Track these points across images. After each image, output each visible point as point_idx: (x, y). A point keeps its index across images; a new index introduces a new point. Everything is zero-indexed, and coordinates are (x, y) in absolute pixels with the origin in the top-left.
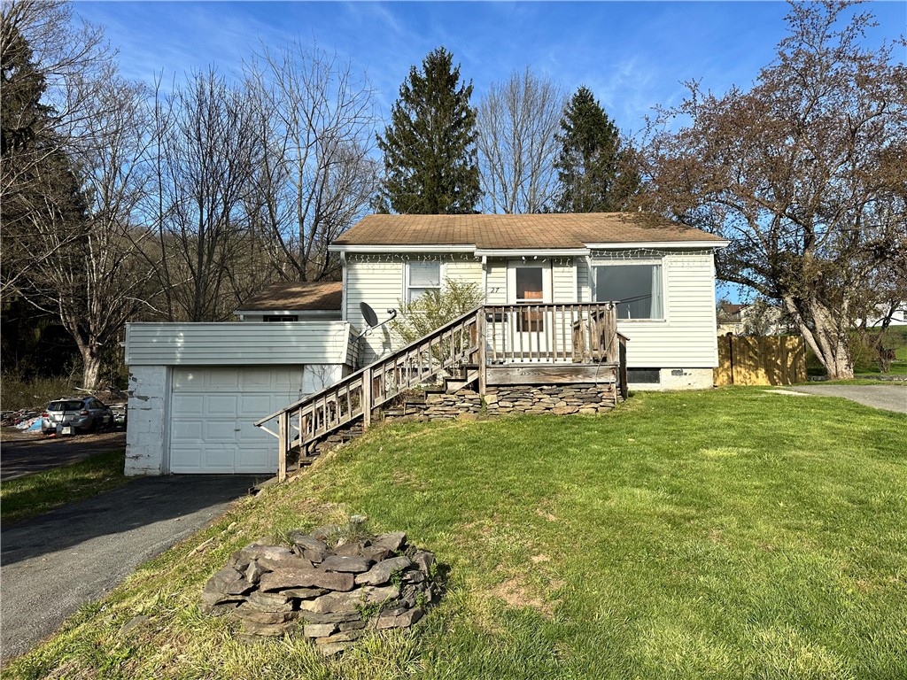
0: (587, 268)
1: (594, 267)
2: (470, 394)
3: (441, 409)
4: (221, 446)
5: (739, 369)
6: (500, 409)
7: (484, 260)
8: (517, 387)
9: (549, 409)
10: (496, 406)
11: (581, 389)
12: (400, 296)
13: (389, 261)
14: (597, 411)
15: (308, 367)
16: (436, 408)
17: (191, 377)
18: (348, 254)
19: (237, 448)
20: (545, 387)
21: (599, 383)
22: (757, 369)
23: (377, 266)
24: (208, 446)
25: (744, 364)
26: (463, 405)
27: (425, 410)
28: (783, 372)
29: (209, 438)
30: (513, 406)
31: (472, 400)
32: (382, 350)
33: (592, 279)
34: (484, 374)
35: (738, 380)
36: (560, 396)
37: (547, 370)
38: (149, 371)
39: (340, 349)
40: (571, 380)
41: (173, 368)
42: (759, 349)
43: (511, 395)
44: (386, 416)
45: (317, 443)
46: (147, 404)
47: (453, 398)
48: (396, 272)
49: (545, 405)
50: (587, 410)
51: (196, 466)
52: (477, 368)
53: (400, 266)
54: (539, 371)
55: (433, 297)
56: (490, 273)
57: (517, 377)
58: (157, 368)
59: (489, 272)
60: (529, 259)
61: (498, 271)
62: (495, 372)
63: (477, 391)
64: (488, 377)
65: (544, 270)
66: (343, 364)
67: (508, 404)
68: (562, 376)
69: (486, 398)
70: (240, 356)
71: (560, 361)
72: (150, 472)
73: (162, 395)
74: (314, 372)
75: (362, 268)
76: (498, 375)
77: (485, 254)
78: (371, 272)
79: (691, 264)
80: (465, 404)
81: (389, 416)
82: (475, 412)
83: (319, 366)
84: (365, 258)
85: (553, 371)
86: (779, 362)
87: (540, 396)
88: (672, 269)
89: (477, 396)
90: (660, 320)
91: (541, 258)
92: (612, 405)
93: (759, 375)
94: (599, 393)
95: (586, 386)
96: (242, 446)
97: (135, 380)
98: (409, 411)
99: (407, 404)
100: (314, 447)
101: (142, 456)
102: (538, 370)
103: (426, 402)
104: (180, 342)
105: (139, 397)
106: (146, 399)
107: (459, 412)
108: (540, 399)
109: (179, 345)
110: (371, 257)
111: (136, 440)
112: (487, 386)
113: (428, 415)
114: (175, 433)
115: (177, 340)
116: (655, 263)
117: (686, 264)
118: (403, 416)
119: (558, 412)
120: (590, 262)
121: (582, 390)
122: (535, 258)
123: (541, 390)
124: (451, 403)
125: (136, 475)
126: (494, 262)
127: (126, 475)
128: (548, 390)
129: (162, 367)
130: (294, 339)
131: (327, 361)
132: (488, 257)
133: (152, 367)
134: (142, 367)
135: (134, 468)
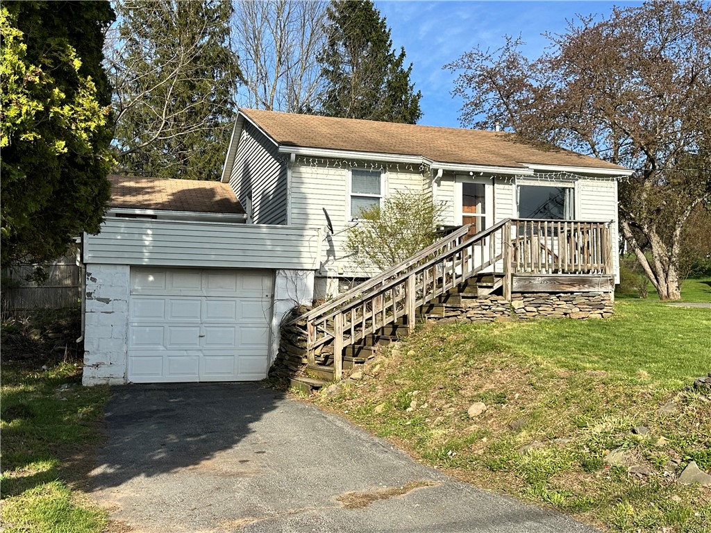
2: (500, 299)
3: (479, 312)
4: (185, 353)
6: (527, 314)
7: (440, 173)
8: (540, 294)
9: (566, 314)
11: (588, 297)
12: (343, 203)
14: (602, 316)
15: (281, 271)
16: (475, 312)
18: (298, 156)
19: (202, 355)
20: (562, 295)
21: (601, 292)
24: (171, 353)
26: (497, 309)
27: (466, 313)
29: (171, 344)
31: (503, 304)
34: (509, 282)
36: (574, 303)
37: (561, 280)
38: (111, 270)
39: (313, 255)
44: (428, 319)
46: (108, 307)
48: (341, 178)
49: (564, 310)
52: (502, 276)
53: (344, 172)
54: (554, 280)
56: (442, 186)
57: (538, 285)
58: (119, 268)
60: (477, 174)
61: (447, 185)
62: (520, 280)
63: (504, 297)
64: (514, 285)
65: (487, 187)
66: (316, 270)
67: (533, 309)
68: (572, 285)
69: (513, 303)
70: (213, 257)
72: (112, 382)
73: (126, 297)
74: (287, 278)
75: (305, 172)
76: (522, 283)
77: (441, 168)
79: (599, 189)
80: (499, 309)
81: (431, 318)
82: (509, 316)
83: (292, 271)
84: (314, 161)
85: (565, 281)
87: (559, 303)
89: (506, 301)
92: (612, 312)
94: (602, 301)
95: (592, 294)
96: (207, 353)
97: (94, 280)
98: (449, 314)
99: (446, 307)
101: (104, 364)
103: (463, 305)
104: (148, 240)
105: (99, 299)
106: (107, 301)
108: (559, 305)
110: (319, 162)
111: (96, 346)
113: (470, 317)
115: (144, 237)
116: (568, 186)
117: (595, 189)
118: (443, 318)
122: (481, 174)
124: (487, 307)
125: (96, 385)
126: (448, 176)
127: (84, 385)
128: (564, 297)
129: (125, 267)
130: (268, 242)
131: (302, 266)
132: (444, 170)
133: (113, 267)
134: (102, 266)
135: (93, 377)
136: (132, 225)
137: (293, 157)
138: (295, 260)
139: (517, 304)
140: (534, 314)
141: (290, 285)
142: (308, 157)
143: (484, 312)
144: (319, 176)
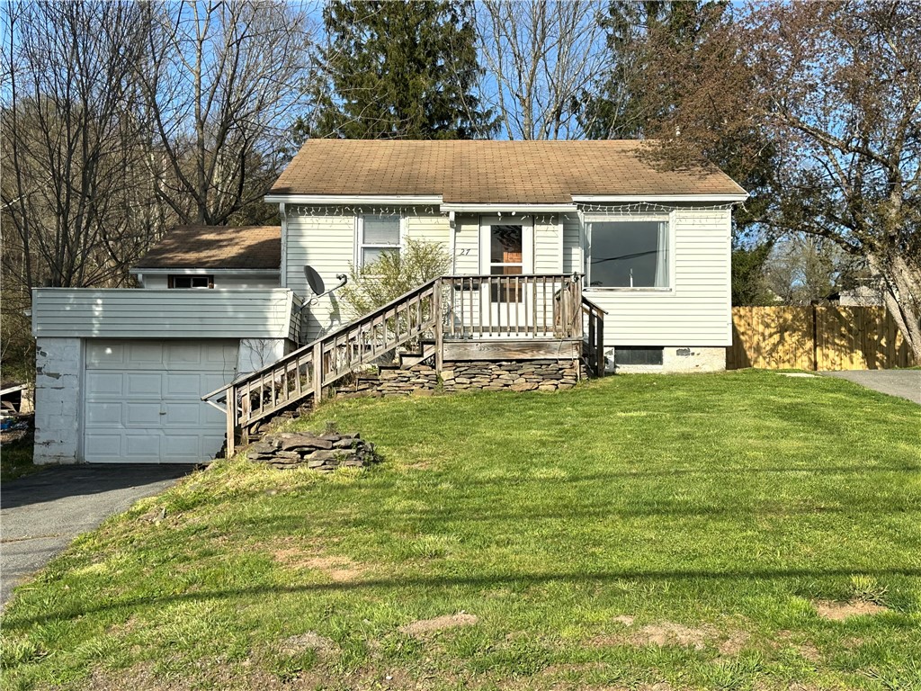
0: (579, 224)
1: (588, 223)
2: (425, 370)
3: (395, 385)
4: (144, 432)
5: (825, 351)
6: (457, 386)
7: (452, 216)
8: (475, 363)
9: (507, 386)
10: (453, 382)
11: (541, 365)
12: (351, 257)
13: (338, 214)
14: (557, 388)
15: (245, 341)
16: (389, 384)
17: (109, 351)
18: (288, 206)
19: (162, 434)
20: (504, 363)
21: (560, 360)
22: (852, 351)
23: (322, 219)
24: (130, 431)
25: (834, 344)
26: (418, 380)
27: (378, 385)
28: (888, 357)
29: (130, 422)
30: (471, 383)
31: (427, 376)
32: (329, 323)
33: (585, 238)
34: (440, 349)
35: (823, 365)
36: (519, 372)
37: (507, 346)
38: (61, 344)
39: (281, 321)
40: (533, 356)
41: (87, 341)
42: (856, 322)
43: (469, 372)
44: (338, 392)
45: (261, 425)
46: (58, 383)
47: (408, 373)
48: (346, 227)
49: (504, 382)
50: (547, 386)
51: (116, 454)
52: (433, 343)
53: (352, 220)
54: (499, 346)
55: (391, 260)
56: (460, 231)
57: (474, 352)
58: (70, 341)
59: (458, 230)
60: (506, 215)
61: (469, 229)
62: (453, 347)
63: (434, 367)
64: (446, 352)
65: (524, 228)
66: (285, 338)
67: (465, 380)
68: (522, 351)
69: (442, 374)
70: (168, 327)
71: (522, 336)
72: (62, 461)
73: (76, 372)
74: (251, 348)
75: (307, 221)
76: (455, 350)
77: (452, 209)
78: (315, 227)
79: (704, 221)
80: (420, 380)
81: (340, 392)
82: (430, 388)
83: (258, 341)
84: (309, 211)
85: (513, 346)
86: (883, 342)
87: (498, 373)
88: (680, 227)
89: (433, 372)
90: (665, 289)
91: (519, 215)
92: (574, 382)
93: (854, 360)
94: (561, 369)
95: (547, 362)
96: (168, 431)
97: (44, 354)
98: (361, 387)
99: (359, 380)
100: (257, 428)
101: (54, 442)
102: (497, 345)
103: (379, 377)
104: (98, 310)
105: (49, 375)
106: (57, 376)
107: (414, 388)
108: (499, 375)
109: (97, 314)
110: (317, 210)
111: (46, 423)
112: (444, 362)
113: (381, 391)
114: (90, 415)
115: (94, 307)
116: (660, 220)
117: (697, 221)
118: (355, 392)
119: (516, 388)
120: (585, 218)
121: (543, 367)
122: (513, 214)
123: (500, 366)
124: (406, 379)
125: (47, 464)
126: (462, 219)
127: (36, 463)
128: (507, 366)
129: (75, 340)
130: (230, 309)
131: (269, 334)
132: (456, 213)
133: (62, 340)
134: (52, 340)
135: (44, 456)
136: (81, 295)
137: (282, 207)
138: (261, 328)
139: (447, 375)
140: (465, 386)
141: (256, 356)
142: (302, 206)
143: (401, 384)
144: (321, 227)
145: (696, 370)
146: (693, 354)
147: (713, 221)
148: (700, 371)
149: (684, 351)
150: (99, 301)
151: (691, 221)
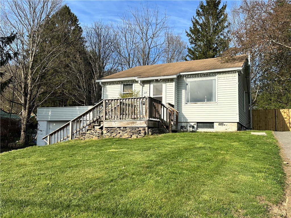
2: (99, 131)
6: (106, 136)
8: (112, 128)
14: (137, 137)
17: (54, 124)
20: (121, 128)
21: (140, 127)
26: (95, 134)
30: (111, 135)
40: (131, 126)
41: (48, 122)
43: (111, 131)
46: (42, 133)
48: (118, 88)
49: (120, 135)
50: (134, 137)
52: (102, 121)
54: (121, 122)
56: (144, 86)
57: (114, 124)
60: (157, 80)
61: (147, 86)
63: (102, 130)
64: (105, 125)
65: (163, 84)
67: (109, 134)
75: (108, 87)
76: (108, 124)
77: (139, 80)
78: (111, 88)
79: (228, 78)
82: (98, 136)
85: (126, 122)
90: (214, 102)
91: (161, 80)
94: (139, 131)
97: (39, 125)
99: (81, 133)
103: (87, 133)
106: (41, 131)
107: (94, 136)
108: (119, 132)
109: (50, 114)
112: (105, 128)
116: (213, 79)
117: (225, 78)
119: (124, 137)
121: (134, 130)
122: (159, 80)
130: (78, 112)
133: (43, 121)
134: (41, 121)
136: (47, 109)
137: (100, 83)
139: (105, 132)
140: (109, 136)
142: (106, 82)
143: (90, 135)
145: (226, 131)
146: (225, 125)
147: (231, 78)
148: (227, 131)
149: (221, 124)
150: (50, 111)
151: (223, 78)
